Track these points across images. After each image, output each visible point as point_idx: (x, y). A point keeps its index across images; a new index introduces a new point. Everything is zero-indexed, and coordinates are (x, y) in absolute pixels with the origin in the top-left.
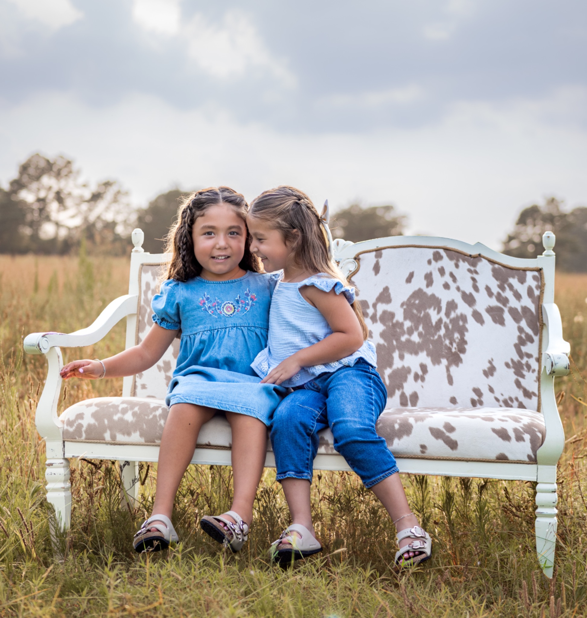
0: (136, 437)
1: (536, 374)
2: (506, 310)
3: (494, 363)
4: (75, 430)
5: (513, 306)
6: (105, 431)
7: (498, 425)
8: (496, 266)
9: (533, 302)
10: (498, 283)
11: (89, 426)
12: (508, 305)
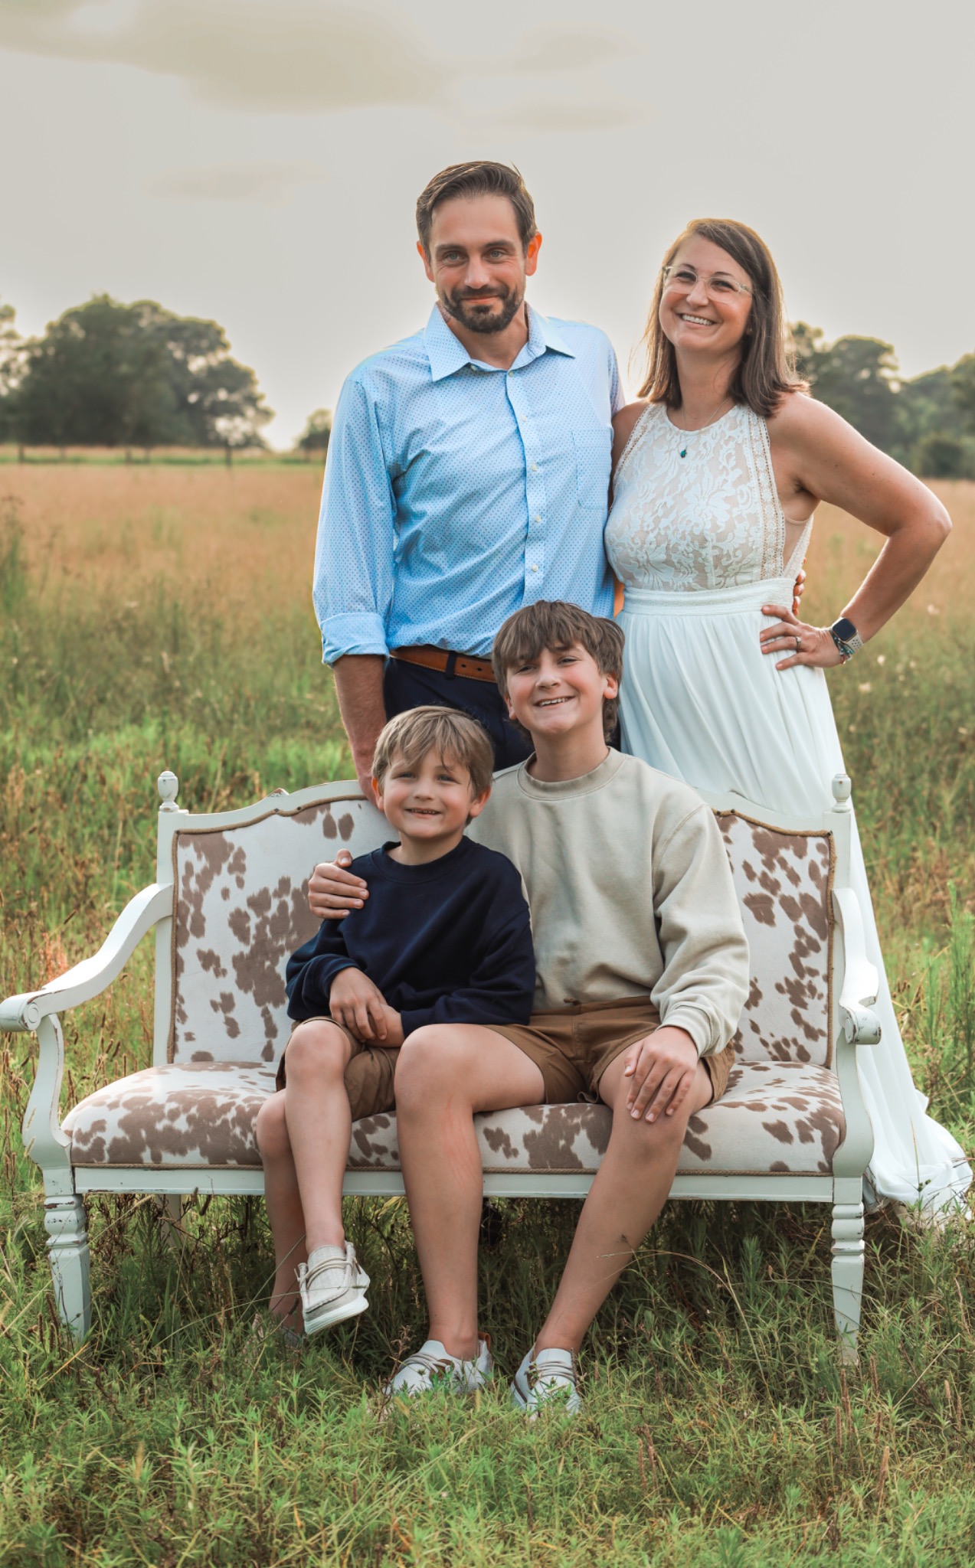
0: (194, 1156)
1: (824, 1001)
2: (776, 900)
3: (759, 986)
4: (91, 1150)
5: (787, 894)
6: (143, 1149)
7: (772, 1117)
8: (760, 830)
9: (818, 887)
10: (763, 857)
11: (115, 1141)
12: (779, 893)
